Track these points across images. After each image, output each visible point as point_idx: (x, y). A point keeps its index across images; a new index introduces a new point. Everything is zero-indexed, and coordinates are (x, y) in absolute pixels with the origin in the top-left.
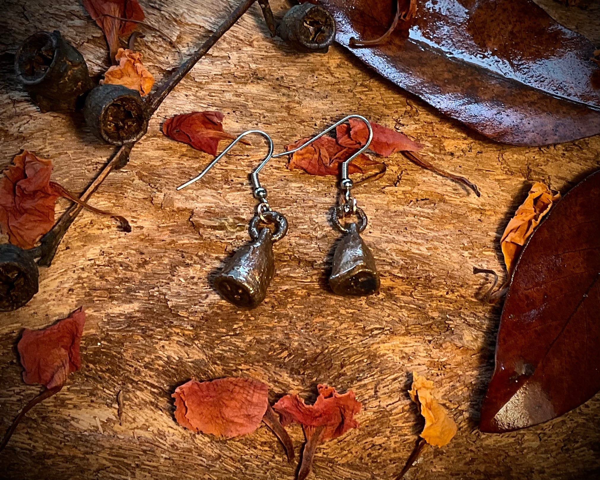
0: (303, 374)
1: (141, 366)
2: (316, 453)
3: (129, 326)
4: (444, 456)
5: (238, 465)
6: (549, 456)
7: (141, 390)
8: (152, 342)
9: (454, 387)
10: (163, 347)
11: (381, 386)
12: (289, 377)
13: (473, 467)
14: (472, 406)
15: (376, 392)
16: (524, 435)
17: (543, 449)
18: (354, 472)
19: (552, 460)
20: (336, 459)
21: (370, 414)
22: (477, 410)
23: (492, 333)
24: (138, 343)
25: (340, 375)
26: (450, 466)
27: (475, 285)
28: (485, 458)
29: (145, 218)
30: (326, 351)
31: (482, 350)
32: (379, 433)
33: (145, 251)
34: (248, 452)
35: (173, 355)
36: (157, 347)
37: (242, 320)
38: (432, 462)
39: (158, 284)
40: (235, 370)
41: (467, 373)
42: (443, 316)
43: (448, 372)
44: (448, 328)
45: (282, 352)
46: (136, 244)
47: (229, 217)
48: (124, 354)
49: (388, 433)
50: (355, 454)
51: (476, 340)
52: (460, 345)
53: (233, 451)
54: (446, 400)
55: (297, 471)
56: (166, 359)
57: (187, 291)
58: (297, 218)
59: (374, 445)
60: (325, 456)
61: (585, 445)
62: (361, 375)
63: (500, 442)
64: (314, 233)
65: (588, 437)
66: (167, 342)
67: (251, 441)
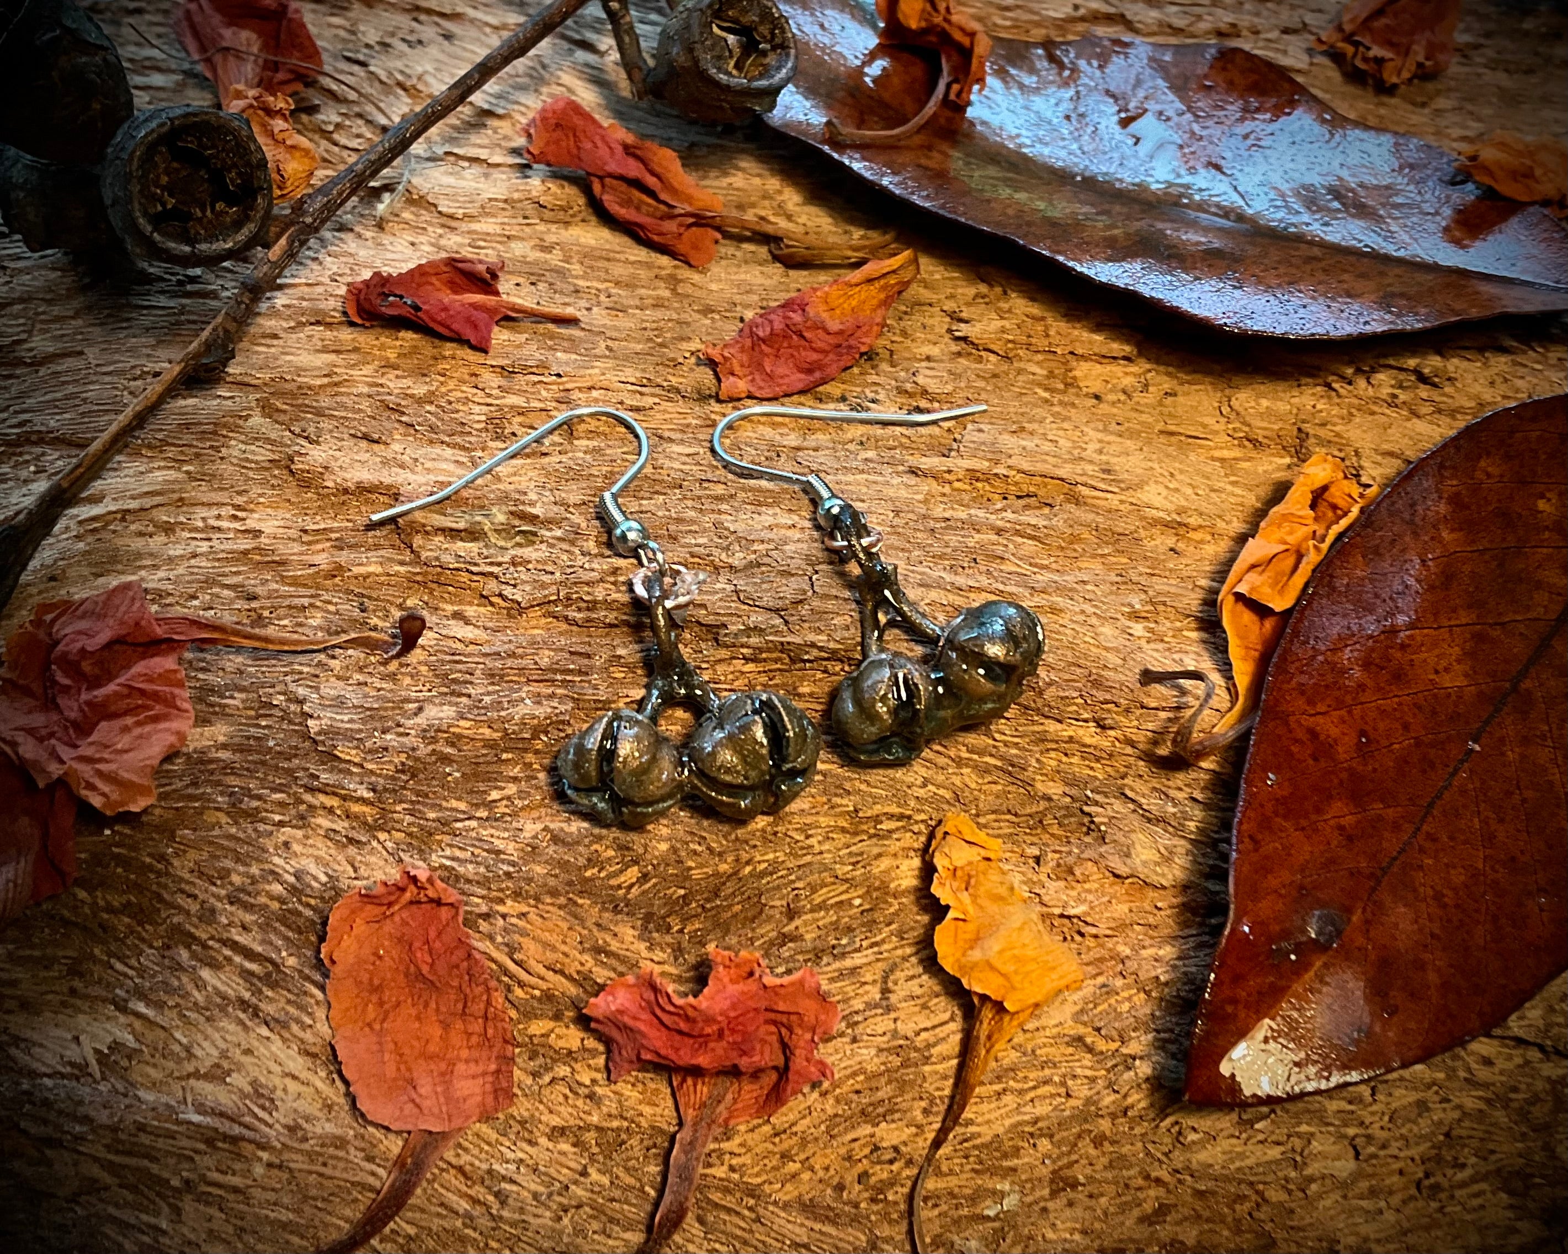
0: (681, 931)
1: (219, 898)
2: (710, 1165)
3: (195, 784)
4: (1080, 1195)
5: (478, 1191)
6: (1382, 1204)
7: (215, 966)
8: (255, 830)
9: (1106, 989)
10: (286, 844)
11: (899, 975)
12: (641, 938)
13: (1164, 1231)
14: (1160, 1045)
15: (885, 991)
16: (1309, 1138)
17: (1364, 1185)
18: (817, 1226)
19: (1390, 1216)
20: (767, 1188)
21: (868, 1056)
22: (1173, 1056)
23: (1214, 844)
24: (216, 832)
25: (785, 939)
26: (1097, 1225)
27: (1164, 709)
28: (1198, 1205)
29: (269, 511)
30: (748, 869)
31: (1185, 888)
32: (892, 1111)
33: (260, 590)
34: (510, 1155)
35: (313, 868)
36: (269, 844)
37: (515, 779)
38: (1044, 1210)
39: (288, 678)
40: (486, 916)
41: (1144, 953)
42: (1074, 792)
43: (1089, 949)
44: (1091, 827)
45: (621, 871)
46: (237, 573)
47: (495, 510)
48: (176, 862)
49: (918, 1114)
50: (821, 1174)
51: (1167, 859)
52: (1123, 870)
53: (466, 1150)
54: (1085, 1024)
55: (652, 1216)
56: (292, 879)
57: (366, 696)
58: (679, 520)
59: (876, 1148)
60: (736, 1176)
61: (1484, 1178)
62: (844, 942)
63: (1242, 1156)
64: (724, 556)
65: (1493, 1152)
66: (299, 833)
67: (522, 1123)
